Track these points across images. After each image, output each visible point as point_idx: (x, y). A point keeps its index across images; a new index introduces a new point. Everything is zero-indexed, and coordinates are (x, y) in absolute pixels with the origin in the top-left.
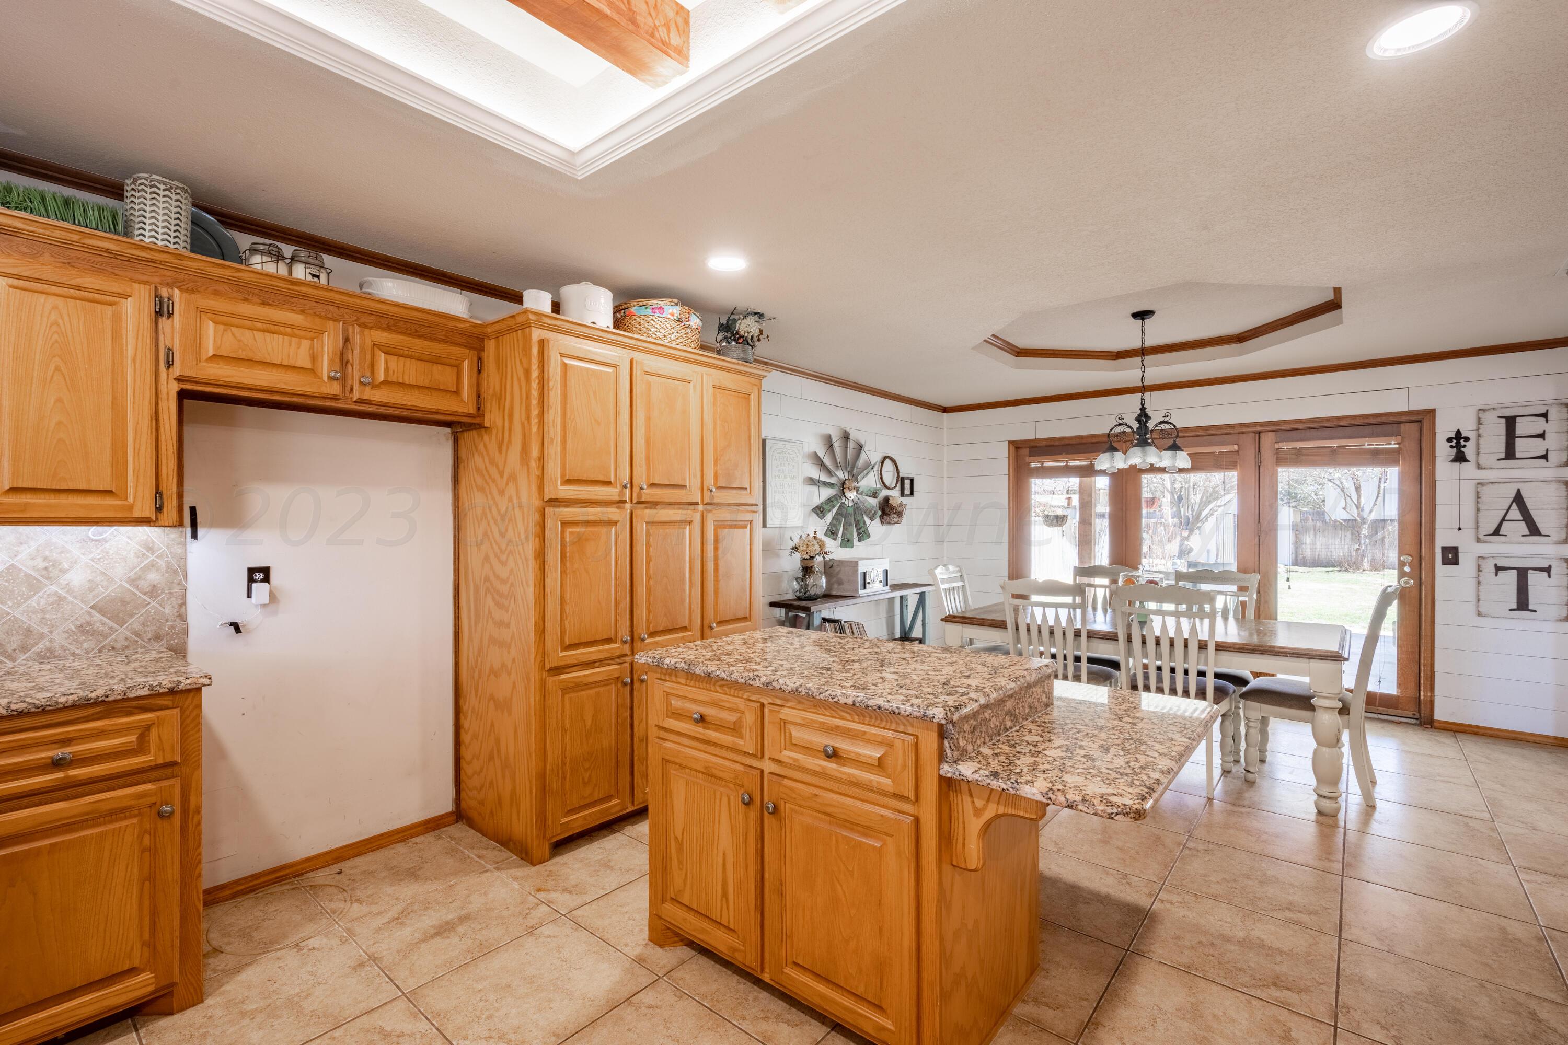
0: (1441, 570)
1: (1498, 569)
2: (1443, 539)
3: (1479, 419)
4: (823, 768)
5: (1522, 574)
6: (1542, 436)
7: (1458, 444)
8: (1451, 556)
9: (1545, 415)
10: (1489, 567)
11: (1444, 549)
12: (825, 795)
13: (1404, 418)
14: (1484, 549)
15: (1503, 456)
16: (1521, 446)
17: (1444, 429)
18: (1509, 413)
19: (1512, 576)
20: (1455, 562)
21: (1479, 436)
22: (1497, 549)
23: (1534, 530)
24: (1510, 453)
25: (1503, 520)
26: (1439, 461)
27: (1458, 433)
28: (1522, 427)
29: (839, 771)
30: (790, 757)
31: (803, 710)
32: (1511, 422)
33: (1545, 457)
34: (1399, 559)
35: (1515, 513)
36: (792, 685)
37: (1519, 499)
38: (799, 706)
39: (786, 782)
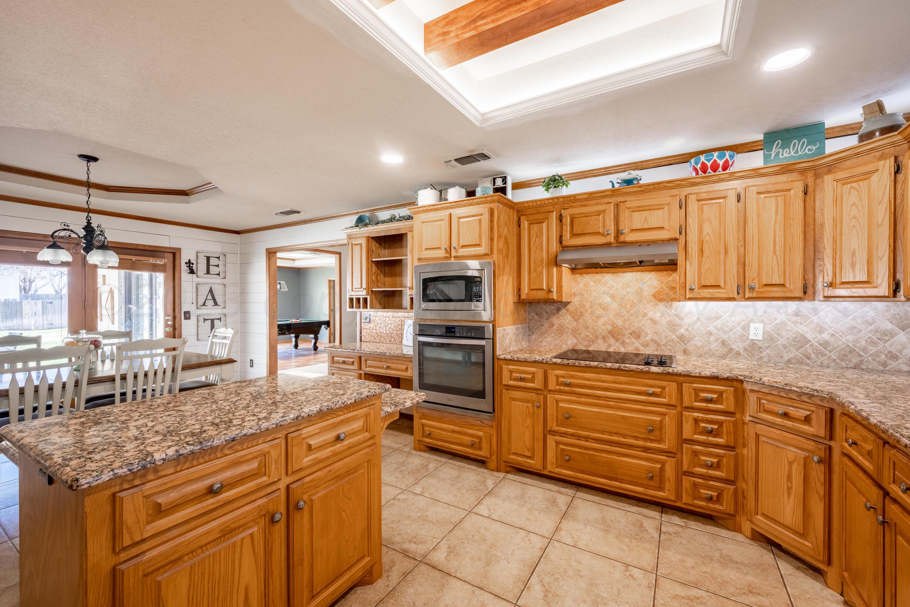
0: (184, 322)
1: (205, 320)
2: (184, 309)
3: (197, 255)
4: (333, 451)
5: (212, 321)
6: (218, 266)
7: (189, 265)
8: (187, 315)
9: (218, 258)
10: (201, 319)
11: (185, 312)
12: (334, 467)
13: (168, 250)
14: (200, 312)
15: (206, 273)
16: (213, 269)
17: (185, 257)
18: (208, 255)
19: (209, 321)
20: (189, 318)
21: (197, 263)
22: (204, 311)
23: (216, 304)
24: (208, 272)
25: (206, 299)
26: (182, 272)
27: (189, 260)
28: (213, 261)
29: (343, 446)
30: (310, 460)
31: (313, 425)
32: (208, 258)
33: (219, 274)
34: (165, 319)
35: (210, 297)
36: (316, 409)
37: (211, 291)
38: (310, 424)
39: (307, 480)
